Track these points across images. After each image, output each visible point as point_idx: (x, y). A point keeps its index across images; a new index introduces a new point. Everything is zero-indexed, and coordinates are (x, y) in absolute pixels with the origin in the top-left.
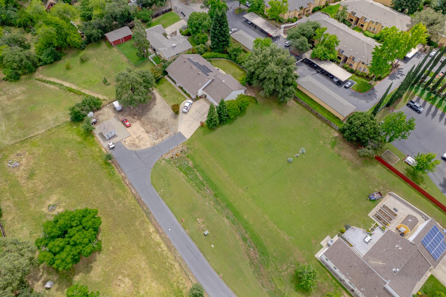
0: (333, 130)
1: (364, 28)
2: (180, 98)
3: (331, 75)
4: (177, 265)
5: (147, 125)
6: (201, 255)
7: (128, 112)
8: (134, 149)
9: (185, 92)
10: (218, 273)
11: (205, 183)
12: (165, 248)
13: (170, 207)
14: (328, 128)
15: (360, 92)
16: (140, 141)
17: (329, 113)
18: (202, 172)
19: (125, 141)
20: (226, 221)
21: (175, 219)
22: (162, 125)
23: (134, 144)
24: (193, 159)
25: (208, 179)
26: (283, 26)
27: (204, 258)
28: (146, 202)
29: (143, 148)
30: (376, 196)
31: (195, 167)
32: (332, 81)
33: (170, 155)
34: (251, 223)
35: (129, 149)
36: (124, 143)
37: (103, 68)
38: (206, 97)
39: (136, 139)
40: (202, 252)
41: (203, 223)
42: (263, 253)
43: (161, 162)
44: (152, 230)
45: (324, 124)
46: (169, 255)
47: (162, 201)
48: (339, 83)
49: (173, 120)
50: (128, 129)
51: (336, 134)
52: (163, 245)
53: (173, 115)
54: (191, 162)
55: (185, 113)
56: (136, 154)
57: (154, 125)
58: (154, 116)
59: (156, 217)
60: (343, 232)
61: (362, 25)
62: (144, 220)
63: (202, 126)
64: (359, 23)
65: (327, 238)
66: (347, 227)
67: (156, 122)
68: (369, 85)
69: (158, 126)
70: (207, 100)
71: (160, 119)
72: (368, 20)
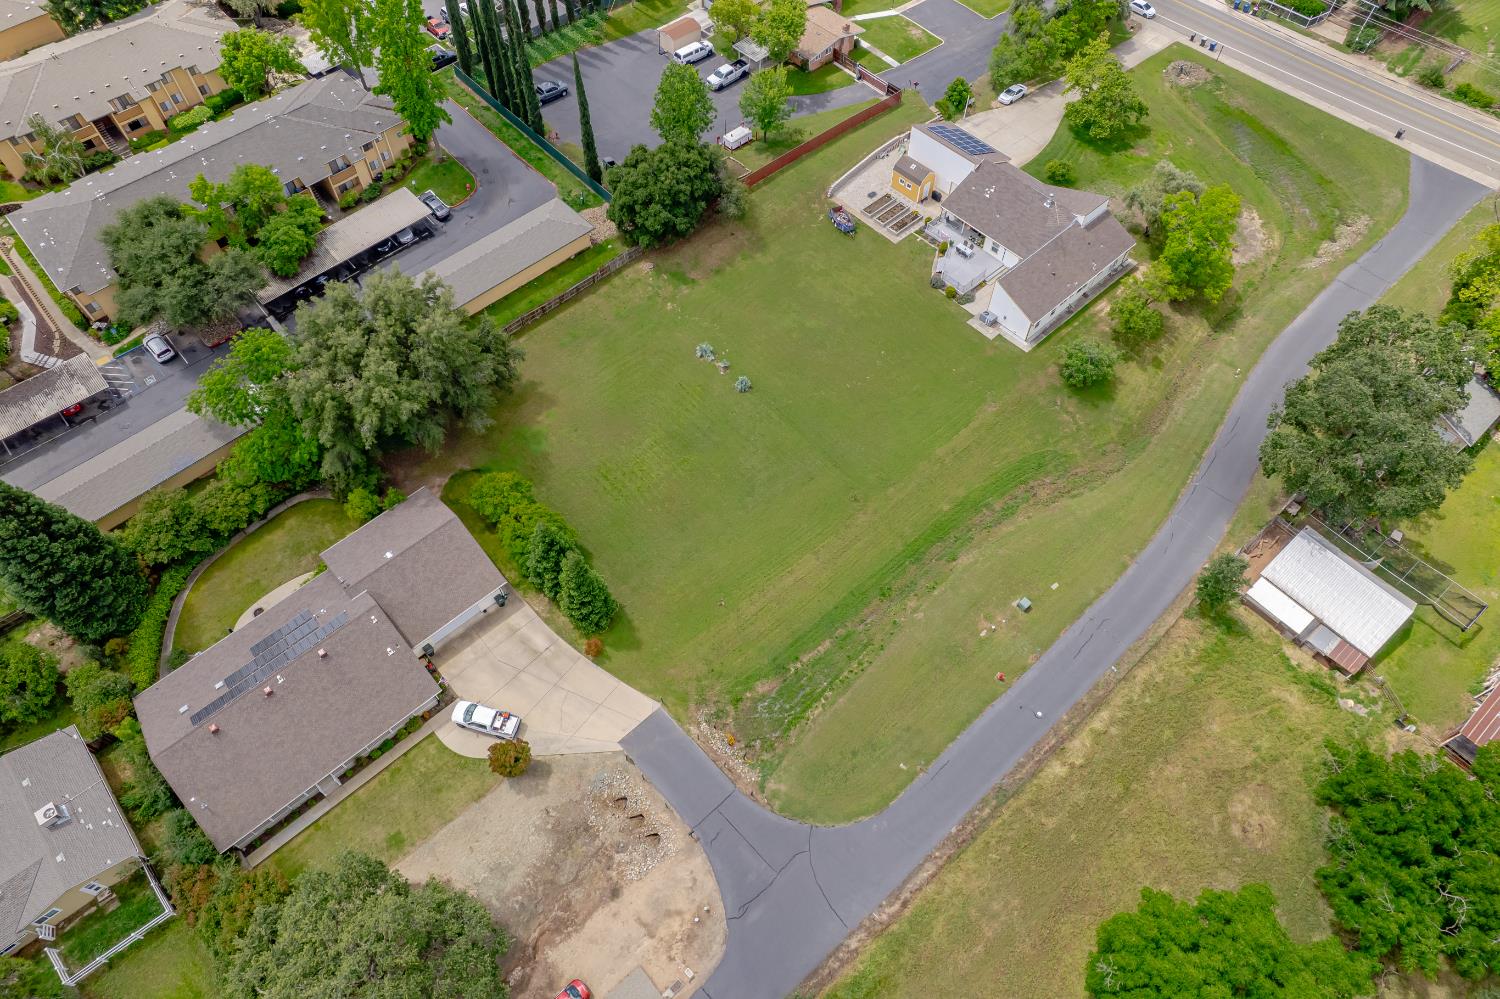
0: (629, 271)
1: (156, 124)
3: (383, 243)
11: (842, 632)
14: (616, 281)
15: (471, 188)
18: (799, 644)
21: (999, 705)
22: (569, 833)
23: (690, 938)
24: (748, 681)
26: (27, 354)
28: (961, 815)
29: (710, 884)
30: (840, 219)
31: (779, 669)
33: (738, 765)
36: (689, 989)
38: (429, 652)
40: (1081, 612)
41: (988, 619)
45: (604, 289)
46: (1119, 700)
47: (945, 757)
48: (422, 231)
51: (645, 266)
52: (1097, 724)
53: (526, 782)
54: (761, 688)
55: (520, 727)
56: (744, 909)
57: (568, 870)
58: (516, 878)
59: (1009, 767)
60: (952, 295)
61: (135, 125)
62: (1032, 804)
63: (597, 655)
64: (122, 125)
65: (975, 324)
66: (938, 284)
67: (553, 864)
68: (447, 165)
69: (581, 847)
70: (450, 647)
71: (537, 846)
72: (139, 93)
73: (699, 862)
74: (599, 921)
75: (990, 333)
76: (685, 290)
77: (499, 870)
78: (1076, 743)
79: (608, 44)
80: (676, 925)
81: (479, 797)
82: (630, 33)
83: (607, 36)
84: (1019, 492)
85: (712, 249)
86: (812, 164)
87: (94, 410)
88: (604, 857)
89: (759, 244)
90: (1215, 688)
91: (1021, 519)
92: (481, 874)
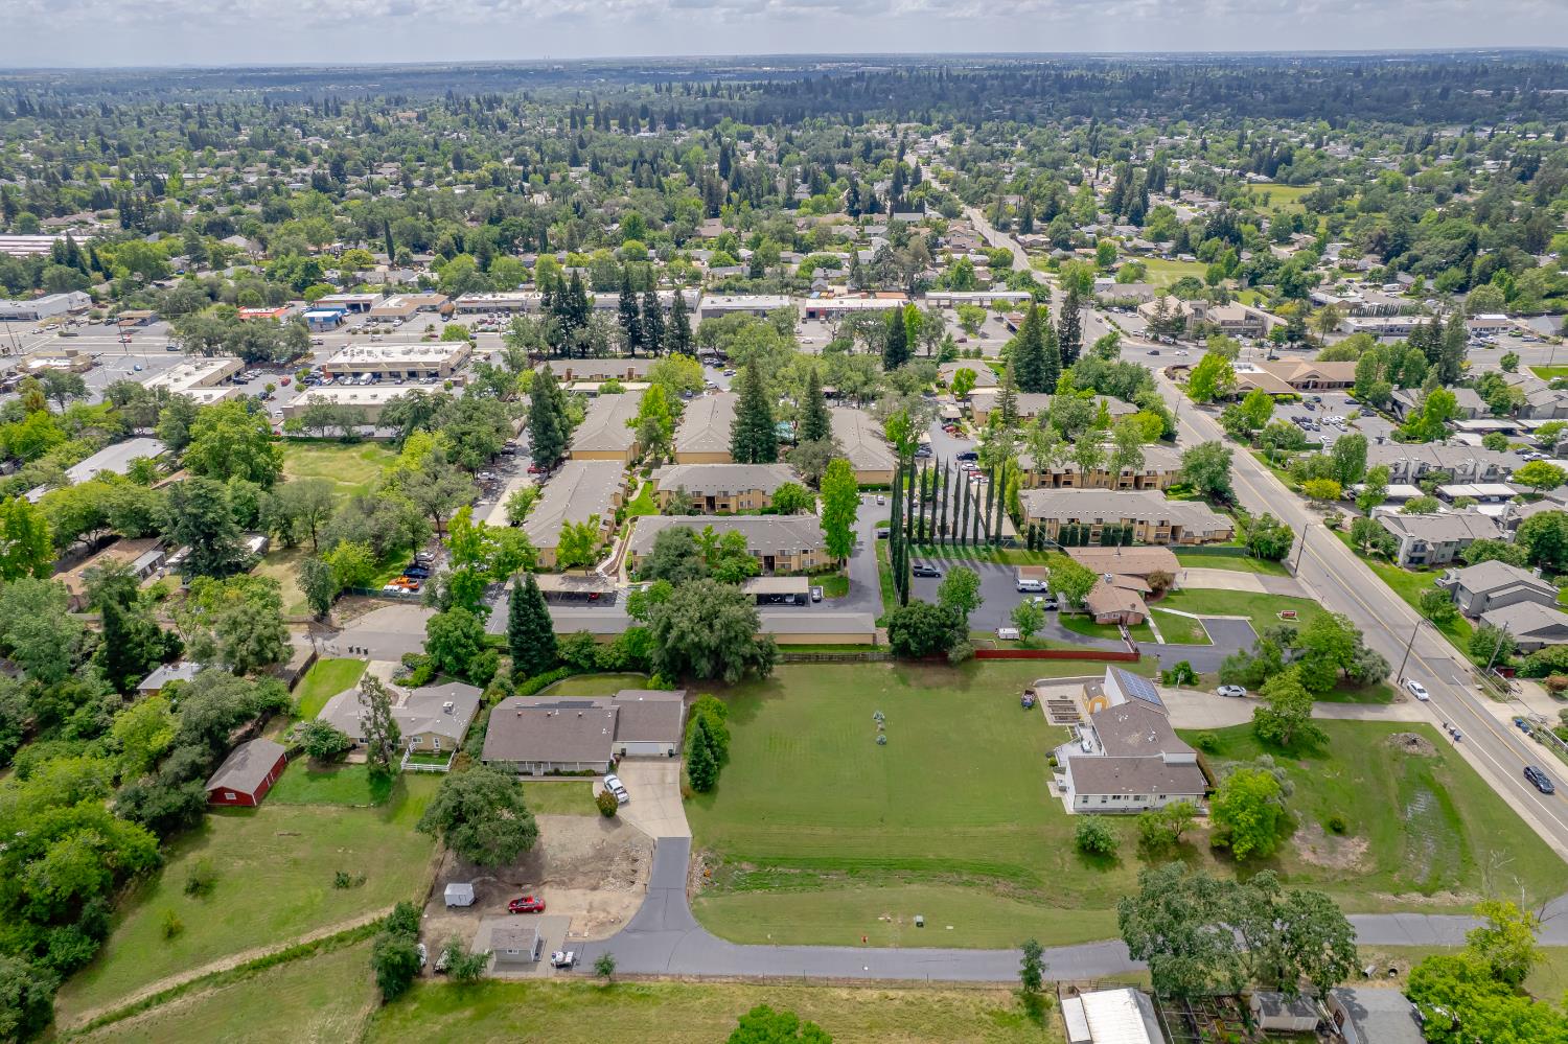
0: (879, 665)
1: (733, 509)
2: (577, 789)
3: (776, 596)
4: (947, 994)
5: (571, 880)
6: (953, 951)
7: (496, 892)
8: (616, 929)
9: (572, 774)
10: (1006, 948)
11: (810, 871)
12: (901, 993)
13: (820, 944)
14: (868, 665)
15: (843, 595)
16: (604, 910)
17: (843, 646)
18: (783, 861)
19: (575, 934)
20: (914, 887)
21: (850, 950)
22: (603, 856)
23: (602, 924)
24: (741, 859)
25: (807, 862)
26: (599, 569)
27: (963, 952)
28: (773, 973)
29: (632, 912)
30: (1028, 698)
31: (762, 864)
32: (786, 604)
33: (697, 883)
34: (948, 855)
35: (606, 935)
36: (580, 939)
37: (296, 862)
38: (623, 754)
39: (594, 914)
40: (950, 947)
41: (892, 915)
42: (1014, 874)
43: (699, 903)
44: (844, 994)
45: (858, 666)
46: (918, 994)
47: (796, 948)
48: (800, 600)
49: (616, 831)
50: (547, 913)
51: (890, 666)
52: (891, 994)
53: (607, 823)
54: (744, 865)
55: (626, 802)
56: (634, 931)
57: (588, 868)
58: (565, 856)
59: (822, 975)
60: (1054, 764)
61: (724, 506)
62: (811, 994)
63: (687, 798)
64: (718, 503)
65: (1050, 785)
66: (1050, 755)
67: (585, 861)
68: (843, 579)
69: (600, 865)
70: (634, 758)
71: (585, 849)
72: (732, 492)
73: (638, 902)
74: (576, 894)
75: (1055, 793)
76: (901, 687)
77: (563, 847)
78: (869, 992)
79: (989, 564)
80: (602, 916)
81: (584, 814)
82: (1008, 563)
83: (993, 560)
84: (988, 880)
85: (934, 675)
86: (1038, 665)
87: (601, 601)
88: (605, 874)
89: (965, 687)
90: (985, 1032)
91: (972, 892)
92: (554, 843)
